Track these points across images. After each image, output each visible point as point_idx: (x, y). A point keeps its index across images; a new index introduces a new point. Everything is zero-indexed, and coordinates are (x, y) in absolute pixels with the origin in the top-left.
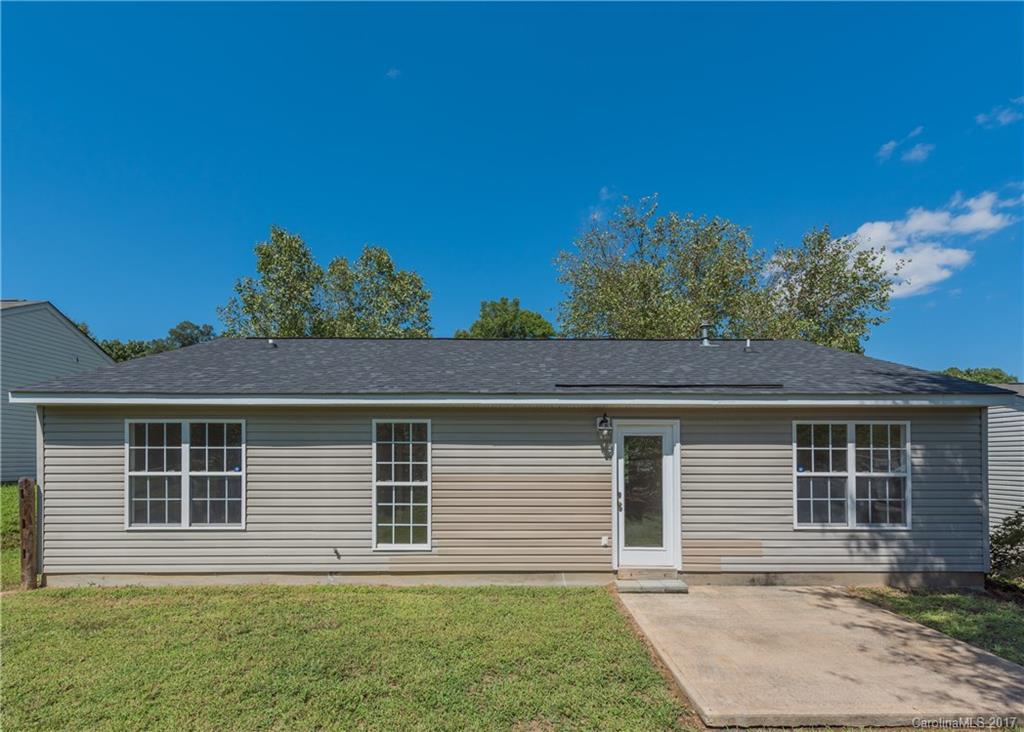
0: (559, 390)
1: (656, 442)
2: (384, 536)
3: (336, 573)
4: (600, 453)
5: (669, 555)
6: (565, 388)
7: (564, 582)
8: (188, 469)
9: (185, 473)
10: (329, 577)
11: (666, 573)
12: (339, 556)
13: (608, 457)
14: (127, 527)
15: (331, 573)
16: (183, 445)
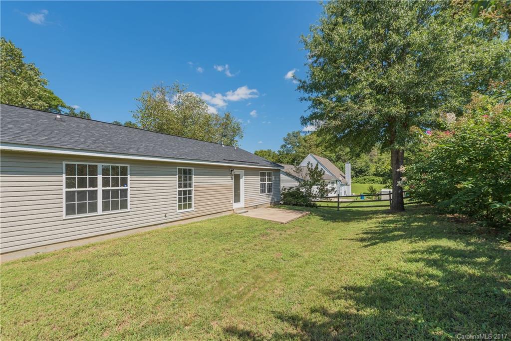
0: (224, 161)
1: (239, 175)
2: (180, 208)
3: (164, 223)
4: (230, 178)
5: (241, 204)
6: (225, 160)
7: (224, 214)
8: (101, 186)
9: (100, 188)
10: (161, 225)
11: (241, 208)
12: (166, 216)
13: (232, 179)
14: (64, 217)
15: (162, 224)
16: (98, 175)
